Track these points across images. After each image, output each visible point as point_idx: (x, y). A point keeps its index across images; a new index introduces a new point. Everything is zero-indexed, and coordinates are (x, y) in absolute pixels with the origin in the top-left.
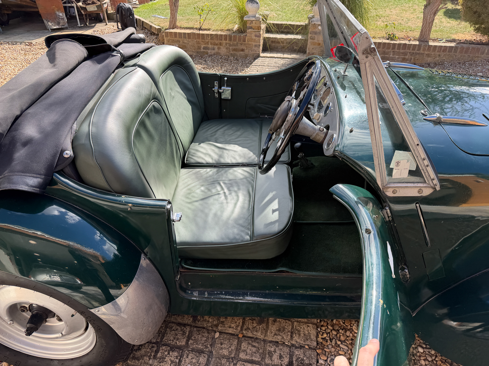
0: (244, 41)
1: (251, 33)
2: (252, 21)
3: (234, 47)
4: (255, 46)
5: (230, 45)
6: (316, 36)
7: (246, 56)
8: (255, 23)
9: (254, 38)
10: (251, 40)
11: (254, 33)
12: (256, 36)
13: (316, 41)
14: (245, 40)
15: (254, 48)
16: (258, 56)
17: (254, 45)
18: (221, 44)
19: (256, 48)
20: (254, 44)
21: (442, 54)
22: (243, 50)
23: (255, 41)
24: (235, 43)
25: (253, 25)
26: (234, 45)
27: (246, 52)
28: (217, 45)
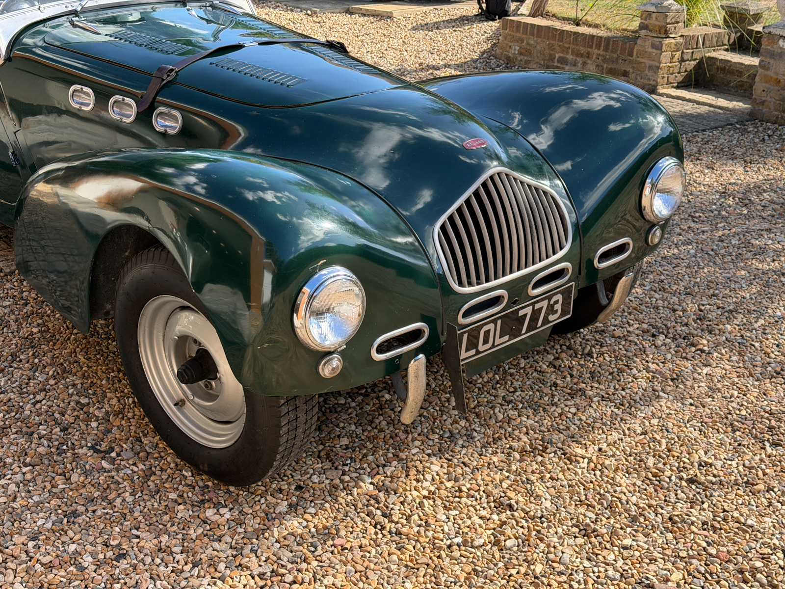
0: (631, 55)
1: (645, 38)
2: (649, 14)
3: (612, 66)
4: (650, 67)
5: (605, 60)
6: (772, 61)
8: (656, 19)
9: (650, 50)
10: (643, 54)
11: (651, 40)
12: (653, 46)
13: (771, 73)
14: (633, 52)
15: (647, 72)
17: (648, 65)
18: (588, 55)
19: (650, 74)
20: (648, 62)
22: (626, 74)
23: (650, 57)
24: (615, 56)
25: (651, 21)
26: (610, 60)
27: (632, 78)
28: (582, 55)
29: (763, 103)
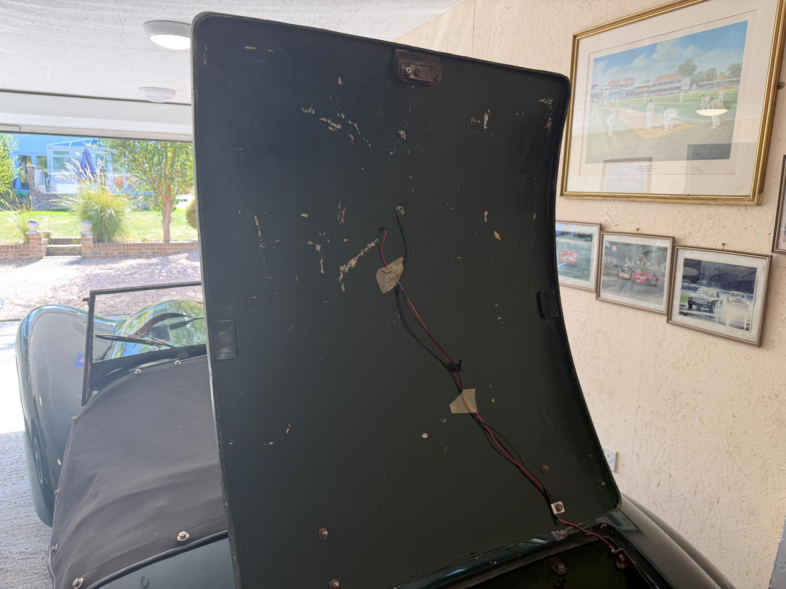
0: (28, 248)
1: (33, 242)
2: (33, 235)
3: (20, 253)
4: (38, 251)
5: (16, 252)
6: (86, 242)
7: (31, 259)
9: (36, 245)
10: (34, 247)
11: (36, 243)
12: (38, 244)
13: (86, 245)
15: (37, 253)
16: (42, 258)
18: (8, 252)
19: (39, 253)
21: (178, 247)
22: (28, 255)
23: (37, 247)
24: (21, 250)
25: (35, 237)
26: (19, 252)
27: (31, 255)
28: (4, 252)
29: (86, 254)
